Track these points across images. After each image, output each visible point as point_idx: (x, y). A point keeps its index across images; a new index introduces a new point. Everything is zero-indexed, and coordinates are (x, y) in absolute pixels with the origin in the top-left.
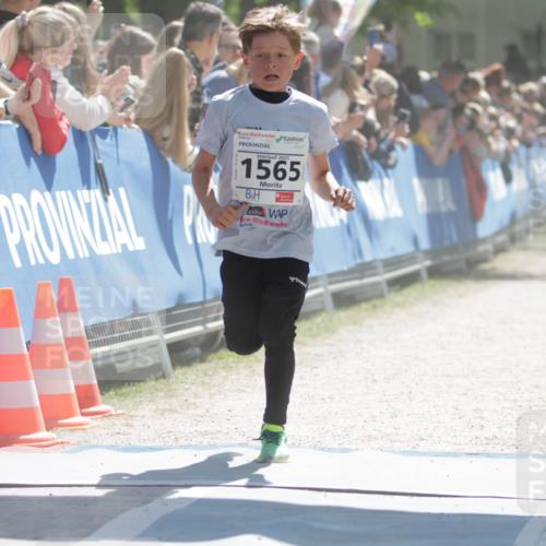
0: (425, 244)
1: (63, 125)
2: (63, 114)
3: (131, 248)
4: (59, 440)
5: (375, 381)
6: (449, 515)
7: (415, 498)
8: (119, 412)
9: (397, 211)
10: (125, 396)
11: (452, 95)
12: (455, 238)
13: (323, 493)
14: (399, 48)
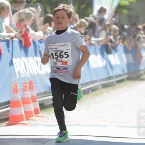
0: (126, 71)
1: (31, 40)
2: (30, 37)
4: (30, 123)
6: (133, 143)
7: (124, 139)
8: (45, 116)
9: (119, 63)
10: (47, 111)
11: (133, 32)
12: (134, 70)
13: (100, 137)
14: (119, 20)
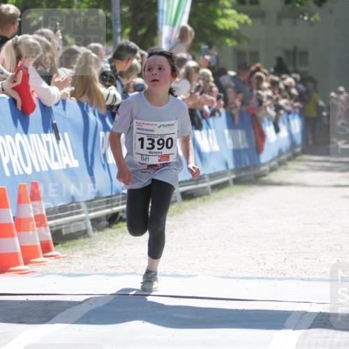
0: (231, 166)
1: (34, 98)
2: (33, 91)
3: (71, 166)
4: (31, 270)
5: (205, 239)
6: (247, 311)
7: (229, 301)
8: (64, 255)
9: (216, 148)
10: (67, 247)
12: (248, 163)
13: (178, 299)
14: (218, 58)
